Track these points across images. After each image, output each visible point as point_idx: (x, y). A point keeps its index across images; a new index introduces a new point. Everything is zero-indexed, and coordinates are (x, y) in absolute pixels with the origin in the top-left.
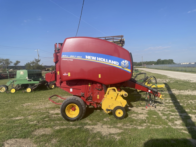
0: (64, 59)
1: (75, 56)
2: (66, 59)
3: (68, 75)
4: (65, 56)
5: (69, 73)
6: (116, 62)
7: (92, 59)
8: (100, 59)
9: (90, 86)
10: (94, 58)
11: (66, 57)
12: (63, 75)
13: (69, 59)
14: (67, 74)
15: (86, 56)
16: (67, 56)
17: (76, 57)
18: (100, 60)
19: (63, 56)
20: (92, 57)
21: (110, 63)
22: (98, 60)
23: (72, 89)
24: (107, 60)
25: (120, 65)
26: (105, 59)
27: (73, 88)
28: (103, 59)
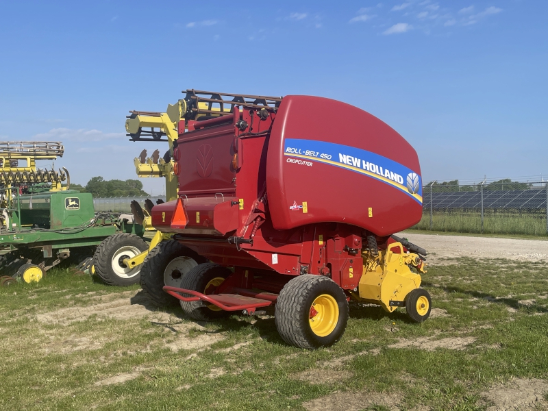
0: (291, 161)
1: (318, 153)
2: (297, 161)
3: (301, 210)
4: (293, 150)
5: (303, 203)
6: (399, 176)
7: (353, 166)
8: (369, 165)
9: (321, 243)
10: (357, 162)
11: (294, 153)
12: (291, 208)
13: (303, 159)
14: (299, 207)
15: (340, 155)
16: (298, 151)
17: (319, 157)
18: (368, 169)
19: (287, 150)
20: (353, 158)
21: (388, 178)
22: (364, 168)
23: (276, 255)
24: (381, 168)
25: (405, 184)
26: (377, 167)
27: (278, 253)
28: (374, 165)
